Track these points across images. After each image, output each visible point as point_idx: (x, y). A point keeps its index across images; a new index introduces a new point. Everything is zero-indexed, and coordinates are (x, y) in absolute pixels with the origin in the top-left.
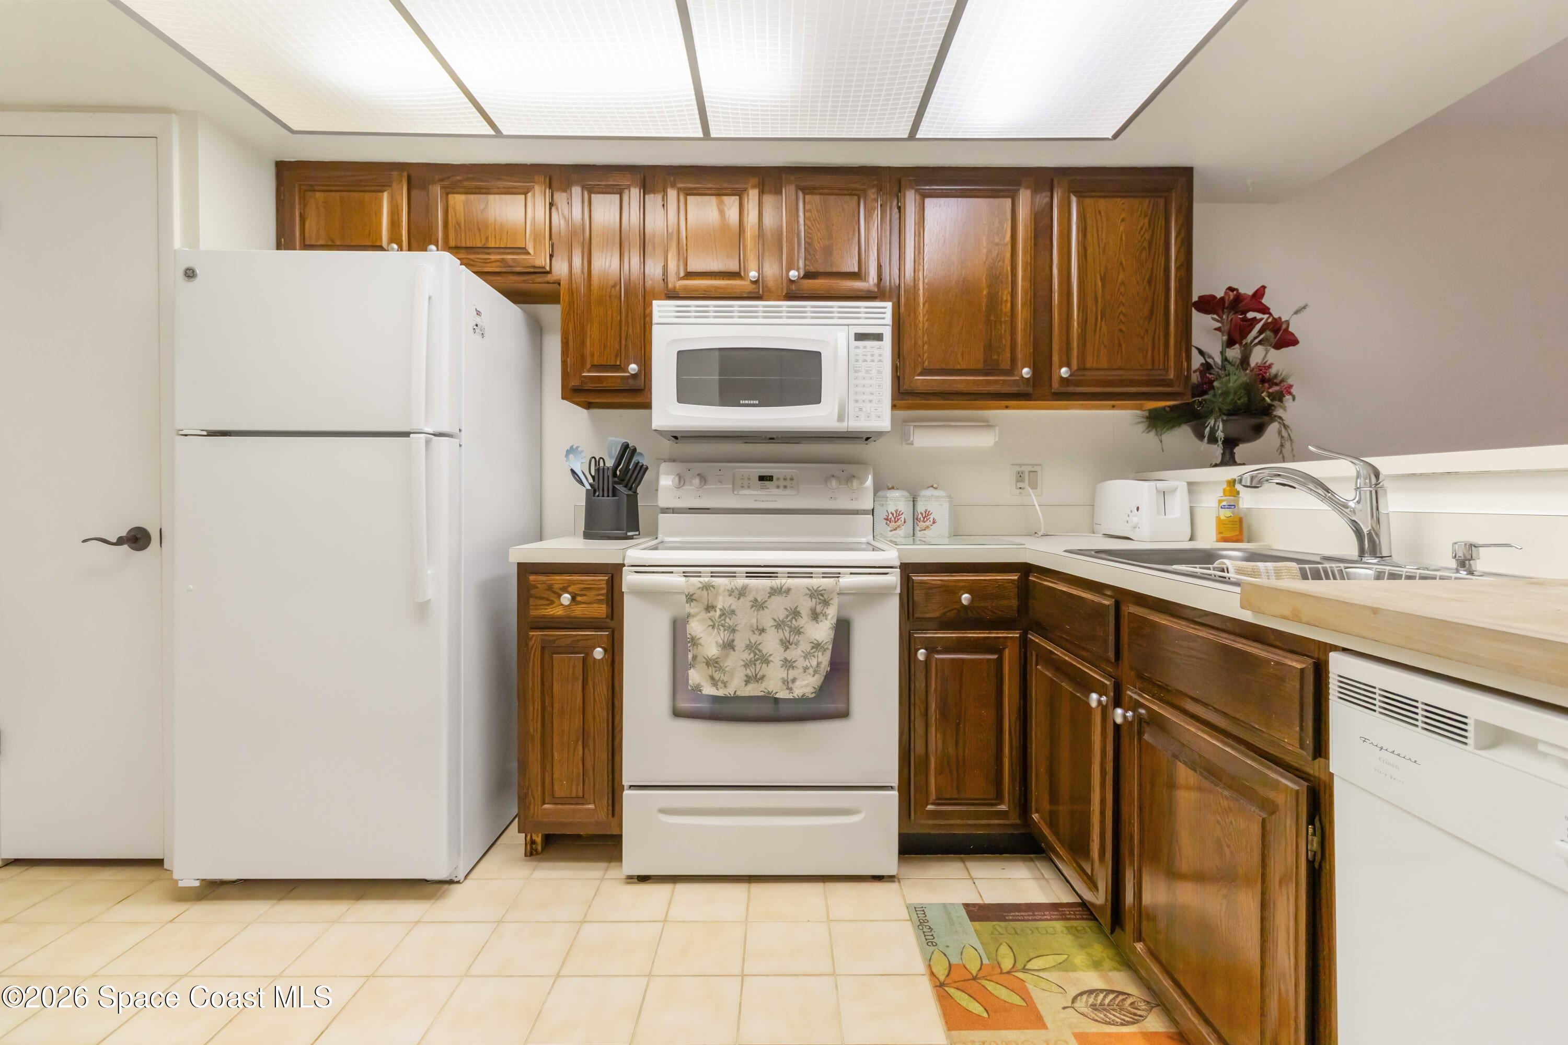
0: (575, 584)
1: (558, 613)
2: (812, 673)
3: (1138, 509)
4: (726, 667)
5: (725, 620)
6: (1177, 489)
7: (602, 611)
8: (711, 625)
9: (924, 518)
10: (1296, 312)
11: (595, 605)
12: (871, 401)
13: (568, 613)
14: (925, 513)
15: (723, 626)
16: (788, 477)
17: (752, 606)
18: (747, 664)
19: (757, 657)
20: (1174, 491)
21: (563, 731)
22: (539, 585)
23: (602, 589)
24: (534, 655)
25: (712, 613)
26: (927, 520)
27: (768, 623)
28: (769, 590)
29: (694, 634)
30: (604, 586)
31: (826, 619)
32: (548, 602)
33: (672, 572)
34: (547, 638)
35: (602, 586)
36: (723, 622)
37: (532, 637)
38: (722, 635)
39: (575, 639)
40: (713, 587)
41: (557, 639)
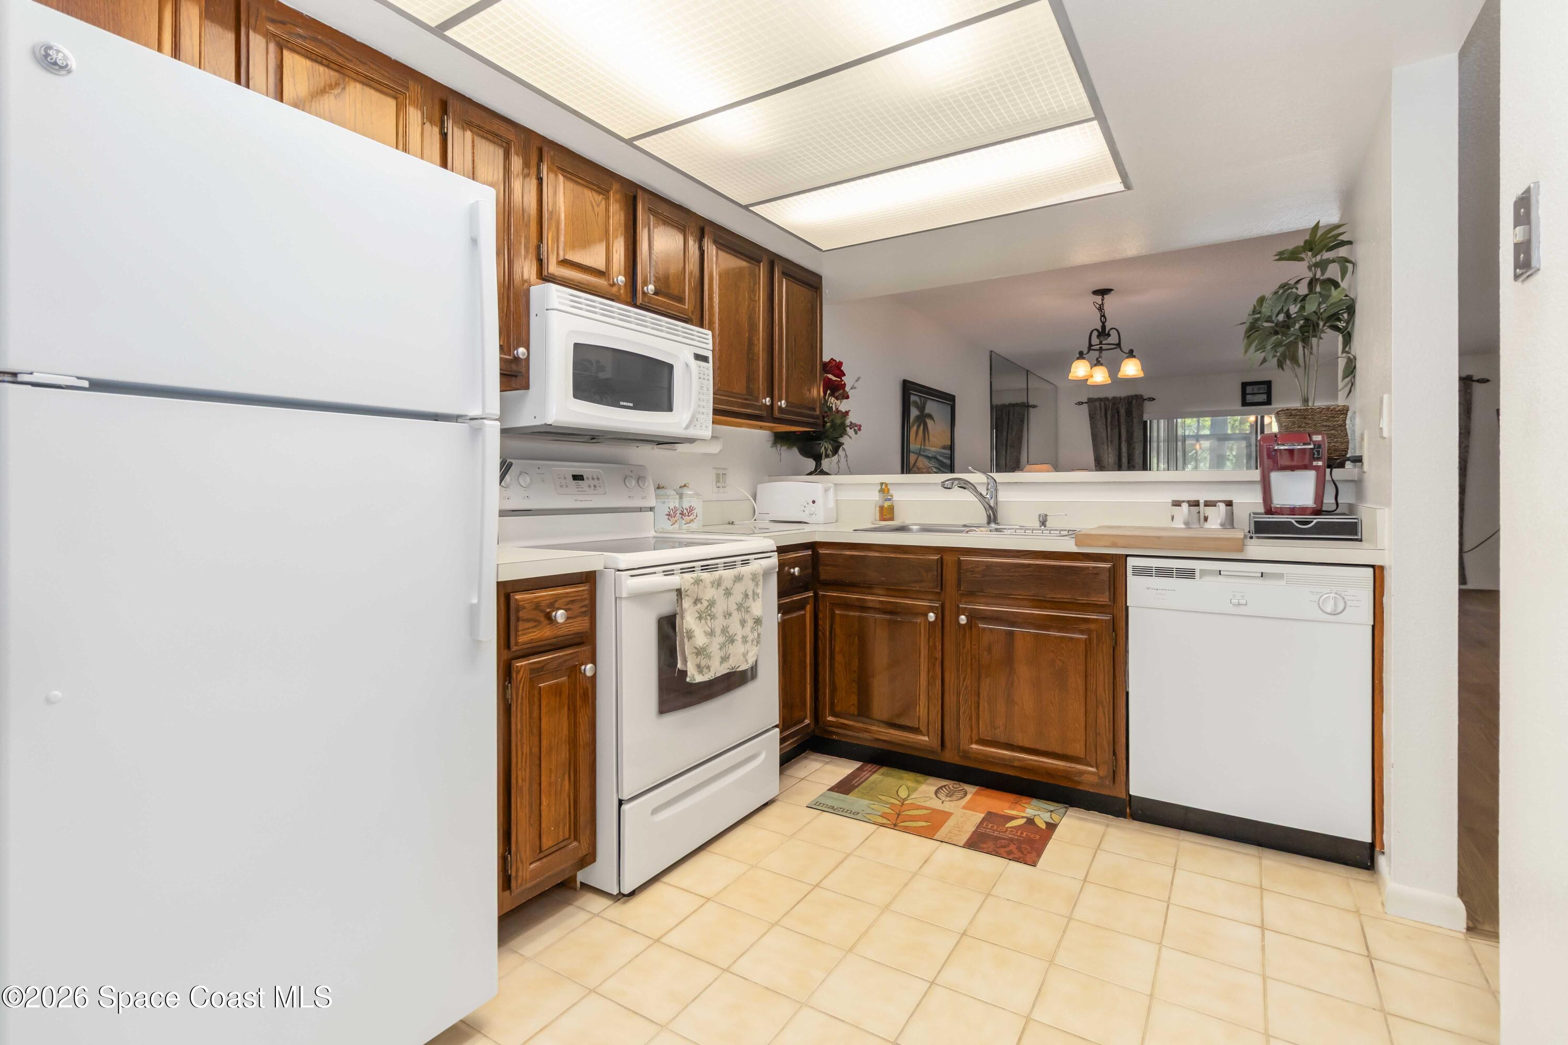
0: (561, 598)
1: (546, 634)
2: (756, 644)
3: (814, 502)
4: (711, 653)
5: (711, 609)
6: (831, 488)
7: (585, 624)
8: (698, 617)
9: (689, 514)
10: (857, 381)
11: (580, 619)
12: (703, 413)
13: (555, 632)
14: (690, 508)
15: (710, 615)
16: (595, 477)
17: (725, 594)
18: (721, 647)
19: (727, 638)
20: (830, 489)
21: (551, 769)
22: (527, 605)
23: (585, 599)
24: (523, 690)
25: (699, 606)
26: (691, 514)
27: (733, 607)
28: (733, 579)
29: (689, 627)
30: (586, 596)
31: (759, 597)
32: (535, 624)
33: (655, 573)
34: (534, 666)
35: (585, 596)
36: (709, 612)
37: (521, 669)
38: (709, 624)
39: (560, 661)
40: (701, 580)
41: (545, 665)
